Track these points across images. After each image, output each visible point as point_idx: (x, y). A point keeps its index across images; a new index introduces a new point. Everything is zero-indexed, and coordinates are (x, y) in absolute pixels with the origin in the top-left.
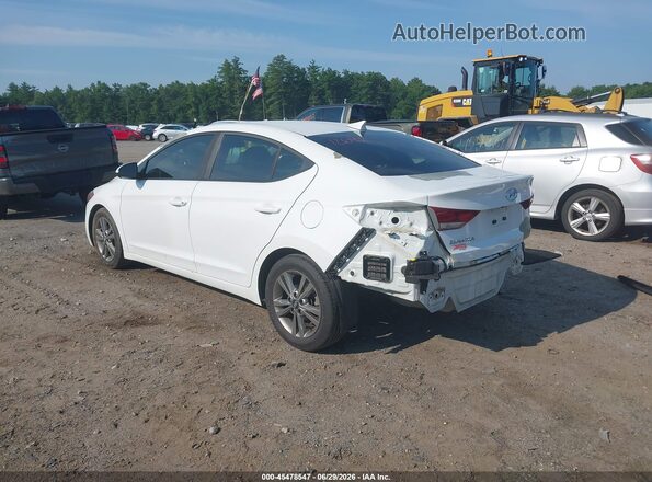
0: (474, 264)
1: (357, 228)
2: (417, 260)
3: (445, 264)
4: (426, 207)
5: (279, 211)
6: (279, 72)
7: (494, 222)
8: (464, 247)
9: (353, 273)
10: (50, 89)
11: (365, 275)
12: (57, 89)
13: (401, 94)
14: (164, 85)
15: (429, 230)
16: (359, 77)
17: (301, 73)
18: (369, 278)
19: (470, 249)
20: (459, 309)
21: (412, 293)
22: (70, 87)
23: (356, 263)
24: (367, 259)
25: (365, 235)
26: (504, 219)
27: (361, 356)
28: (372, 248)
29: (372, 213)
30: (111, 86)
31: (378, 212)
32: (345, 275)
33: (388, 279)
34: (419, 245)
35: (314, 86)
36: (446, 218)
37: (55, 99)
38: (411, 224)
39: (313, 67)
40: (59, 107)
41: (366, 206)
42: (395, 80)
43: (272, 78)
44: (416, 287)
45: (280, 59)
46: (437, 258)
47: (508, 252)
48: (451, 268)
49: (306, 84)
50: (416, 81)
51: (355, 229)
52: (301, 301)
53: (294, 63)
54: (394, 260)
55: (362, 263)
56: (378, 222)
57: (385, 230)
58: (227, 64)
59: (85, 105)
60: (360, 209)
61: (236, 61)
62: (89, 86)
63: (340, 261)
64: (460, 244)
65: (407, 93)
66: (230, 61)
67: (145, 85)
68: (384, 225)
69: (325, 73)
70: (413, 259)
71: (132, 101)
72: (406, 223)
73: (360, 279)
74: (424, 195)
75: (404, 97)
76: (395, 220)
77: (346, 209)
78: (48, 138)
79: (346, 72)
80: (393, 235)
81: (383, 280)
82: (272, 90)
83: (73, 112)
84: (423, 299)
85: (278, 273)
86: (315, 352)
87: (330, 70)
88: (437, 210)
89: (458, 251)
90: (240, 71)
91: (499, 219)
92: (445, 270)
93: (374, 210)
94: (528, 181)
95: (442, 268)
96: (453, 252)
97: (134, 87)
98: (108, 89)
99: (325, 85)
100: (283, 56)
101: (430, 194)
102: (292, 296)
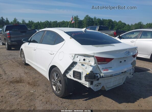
0: (111, 76)
1: (72, 61)
2: (89, 74)
3: (100, 76)
4: (93, 56)
5: (53, 54)
6: (87, 19)
7: (121, 62)
8: (108, 70)
9: (70, 75)
10: (37, 22)
11: (74, 76)
12: (38, 22)
13: (116, 24)
14: (61, 22)
15: (95, 64)
16: (106, 20)
17: (92, 19)
18: (75, 78)
19: (109, 71)
20: (107, 89)
21: (88, 84)
22: (41, 22)
23: (71, 73)
24: (74, 72)
25: (74, 64)
26: (125, 61)
27: (75, 100)
28: (76, 69)
29: (77, 57)
30: (49, 22)
31: (79, 57)
32: (68, 76)
33: (80, 79)
34: (90, 69)
35: (95, 22)
36: (100, 60)
37: (38, 24)
38: (89, 61)
39: (95, 18)
40: (38, 26)
41: (75, 55)
42: (115, 21)
43: (85, 20)
44: (89, 83)
45: (87, 16)
46: (97, 74)
47: (126, 72)
48: (103, 77)
49: (93, 22)
50: (120, 21)
51: (71, 62)
52: (58, 82)
53: (90, 17)
54: (82, 73)
55: (73, 73)
56: (79, 60)
57: (80, 63)
58: (75, 17)
59: (43, 26)
60: (74, 55)
61: (77, 16)
62: (45, 21)
63: (67, 71)
64: (106, 69)
65: (117, 24)
66: (76, 16)
67: (57, 21)
68: (81, 61)
69: (98, 19)
70: (88, 74)
71: (54, 25)
72: (88, 61)
73: (72, 78)
74: (93, 52)
75: (117, 25)
76: (84, 60)
77: (69, 55)
78: (20, 32)
79: (103, 19)
80: (82, 65)
81: (79, 79)
82: (85, 23)
83: (41, 27)
84: (91, 87)
85: (53, 73)
86: (61, 98)
87: (99, 19)
88: (97, 57)
89: (105, 72)
90: (78, 19)
91: (123, 61)
92: (100, 78)
93: (78, 56)
94: (135, 49)
95: (99, 77)
96: (103, 72)
97: (54, 22)
98: (48, 22)
99: (98, 22)
100: (88, 15)
101: (95, 52)
102: (56, 80)
